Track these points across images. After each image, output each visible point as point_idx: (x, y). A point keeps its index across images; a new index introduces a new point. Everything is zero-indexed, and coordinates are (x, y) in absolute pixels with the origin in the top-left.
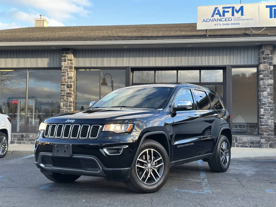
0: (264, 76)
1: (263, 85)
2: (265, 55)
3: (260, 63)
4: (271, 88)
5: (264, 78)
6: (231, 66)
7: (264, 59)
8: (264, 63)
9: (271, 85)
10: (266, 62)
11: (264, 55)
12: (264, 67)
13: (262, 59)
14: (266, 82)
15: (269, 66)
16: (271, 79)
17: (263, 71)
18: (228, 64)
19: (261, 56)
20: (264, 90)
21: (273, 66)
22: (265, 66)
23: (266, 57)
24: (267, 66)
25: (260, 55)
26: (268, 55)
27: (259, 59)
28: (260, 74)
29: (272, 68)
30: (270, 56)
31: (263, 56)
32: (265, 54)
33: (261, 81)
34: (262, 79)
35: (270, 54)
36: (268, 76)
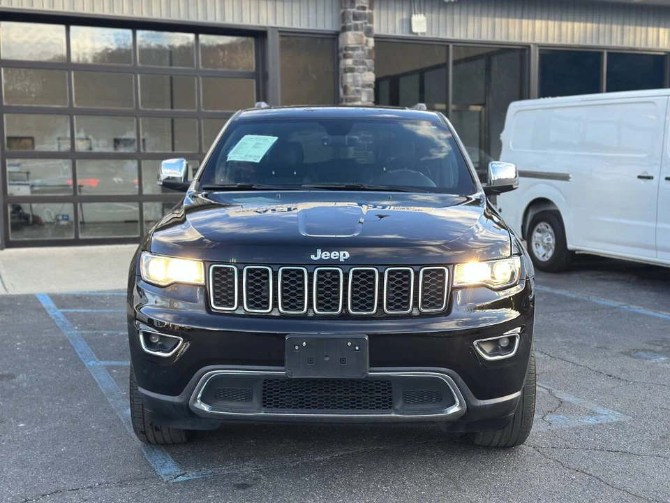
0: (355, 63)
1: (352, 86)
2: (358, 8)
3: (345, 29)
4: (369, 92)
5: (354, 68)
6: (280, 32)
7: (356, 17)
8: (356, 28)
9: (369, 86)
10: (360, 27)
11: (354, 8)
12: (356, 40)
13: (351, 17)
14: (359, 78)
15: (365, 38)
16: (369, 70)
17: (353, 49)
18: (271, 23)
19: (349, 10)
20: (355, 98)
21: (375, 38)
22: (356, 37)
23: (360, 14)
24: (362, 37)
25: (348, 6)
26: (364, 8)
27: (344, 17)
28: (347, 56)
29: (371, 42)
30: (367, 11)
31: (354, 10)
32: (357, 5)
33: (349, 74)
34: (352, 70)
35: (367, 6)
36: (364, 63)
